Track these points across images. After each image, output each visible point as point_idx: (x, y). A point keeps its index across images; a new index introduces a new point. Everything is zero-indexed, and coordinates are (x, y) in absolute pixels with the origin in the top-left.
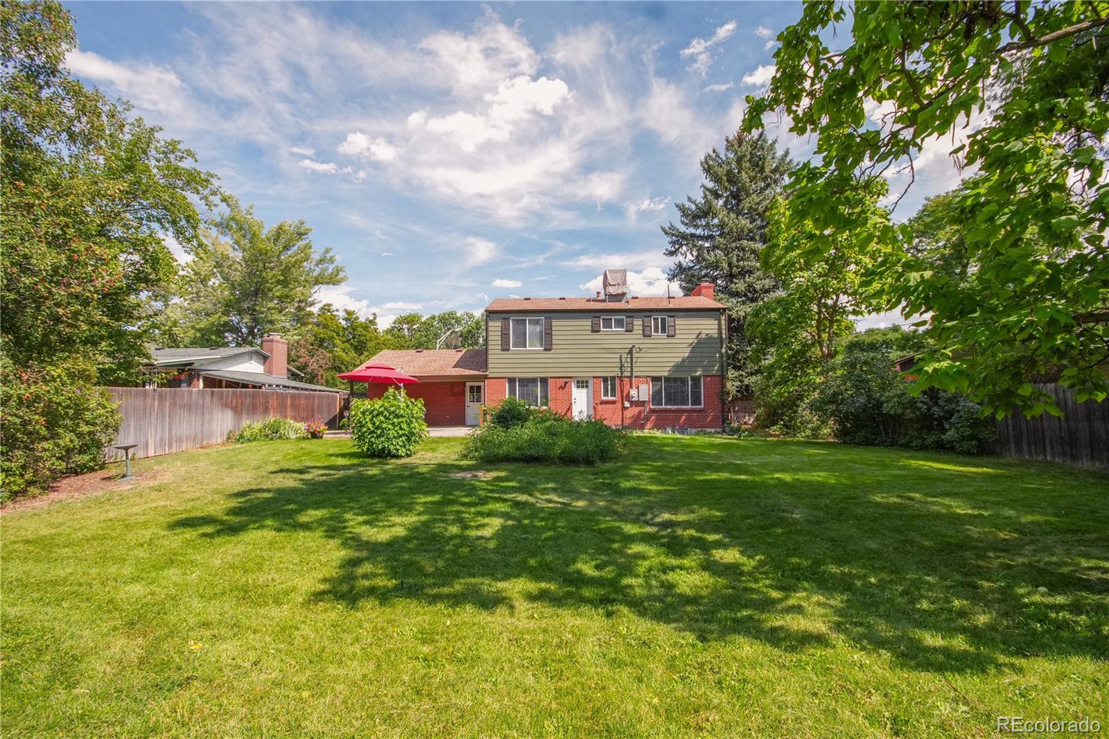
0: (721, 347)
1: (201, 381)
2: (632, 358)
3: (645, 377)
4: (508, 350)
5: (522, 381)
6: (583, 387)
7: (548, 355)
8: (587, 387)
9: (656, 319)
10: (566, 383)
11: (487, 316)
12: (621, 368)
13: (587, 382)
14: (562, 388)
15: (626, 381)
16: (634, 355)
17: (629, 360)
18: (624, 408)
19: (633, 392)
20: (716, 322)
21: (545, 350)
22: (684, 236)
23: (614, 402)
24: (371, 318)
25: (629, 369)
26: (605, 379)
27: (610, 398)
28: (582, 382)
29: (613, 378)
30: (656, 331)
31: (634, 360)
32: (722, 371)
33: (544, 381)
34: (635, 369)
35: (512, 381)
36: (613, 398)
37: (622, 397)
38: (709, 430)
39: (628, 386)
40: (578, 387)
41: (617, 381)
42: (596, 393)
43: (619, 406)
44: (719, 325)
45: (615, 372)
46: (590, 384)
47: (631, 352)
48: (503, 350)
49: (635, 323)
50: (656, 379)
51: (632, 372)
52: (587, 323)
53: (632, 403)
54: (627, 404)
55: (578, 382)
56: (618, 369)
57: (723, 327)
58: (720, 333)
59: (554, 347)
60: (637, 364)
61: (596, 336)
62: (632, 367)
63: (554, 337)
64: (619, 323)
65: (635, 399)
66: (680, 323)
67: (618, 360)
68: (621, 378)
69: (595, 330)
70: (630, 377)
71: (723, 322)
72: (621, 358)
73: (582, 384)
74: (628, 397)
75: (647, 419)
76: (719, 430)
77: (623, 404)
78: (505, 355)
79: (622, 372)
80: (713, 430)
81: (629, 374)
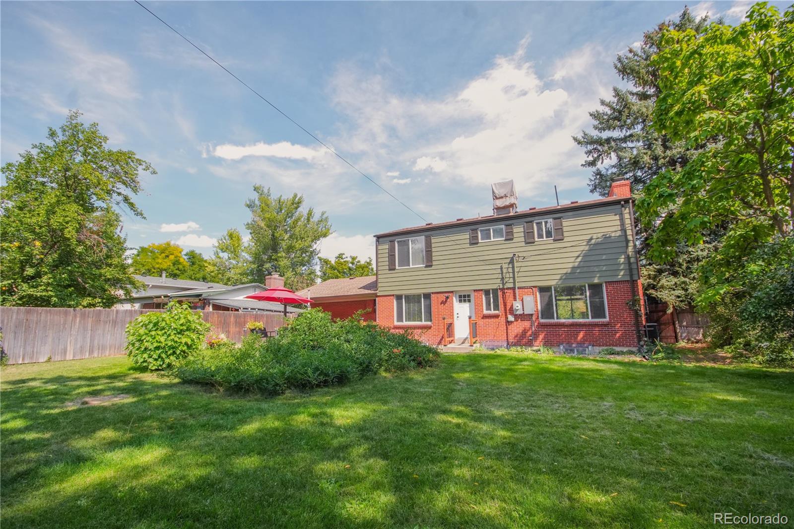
0: (627, 246)
1: (211, 306)
2: (513, 267)
3: (531, 287)
4: (394, 269)
5: (409, 298)
6: (465, 301)
7: (429, 271)
8: (469, 301)
9: (539, 224)
10: (447, 298)
11: (377, 241)
12: (503, 279)
13: (469, 296)
14: (443, 303)
15: (509, 294)
16: (516, 264)
17: (510, 270)
18: (508, 323)
19: (517, 305)
20: (617, 217)
21: (426, 266)
22: (599, 142)
23: (497, 316)
24: (368, 261)
25: (511, 280)
26: (487, 292)
27: (492, 312)
28: (465, 296)
29: (495, 291)
30: (540, 236)
31: (516, 270)
32: (631, 275)
33: (427, 296)
34: (517, 280)
35: (399, 298)
36: (497, 312)
37: (505, 309)
38: (618, 349)
39: (511, 298)
40: (460, 301)
41: (500, 293)
42: (477, 308)
43: (502, 320)
44: (622, 220)
45: (495, 284)
46: (472, 298)
47: (512, 262)
48: (390, 270)
49: (515, 230)
50: (544, 290)
51: (514, 283)
52: (465, 236)
53: (517, 317)
54: (511, 318)
55: (460, 296)
56: (499, 281)
57: (628, 221)
58: (624, 230)
59: (434, 263)
60: (520, 274)
61: (475, 249)
62: (514, 278)
63: (434, 254)
64: (498, 233)
65: (520, 312)
66: (568, 223)
67: (499, 271)
68: (503, 290)
69: (474, 242)
70: (514, 289)
71: (627, 216)
72: (501, 268)
73: (464, 298)
74: (512, 311)
75: (535, 335)
76: (635, 349)
77: (507, 318)
78: (393, 274)
79: (503, 284)
80: (625, 349)
81: (511, 285)
